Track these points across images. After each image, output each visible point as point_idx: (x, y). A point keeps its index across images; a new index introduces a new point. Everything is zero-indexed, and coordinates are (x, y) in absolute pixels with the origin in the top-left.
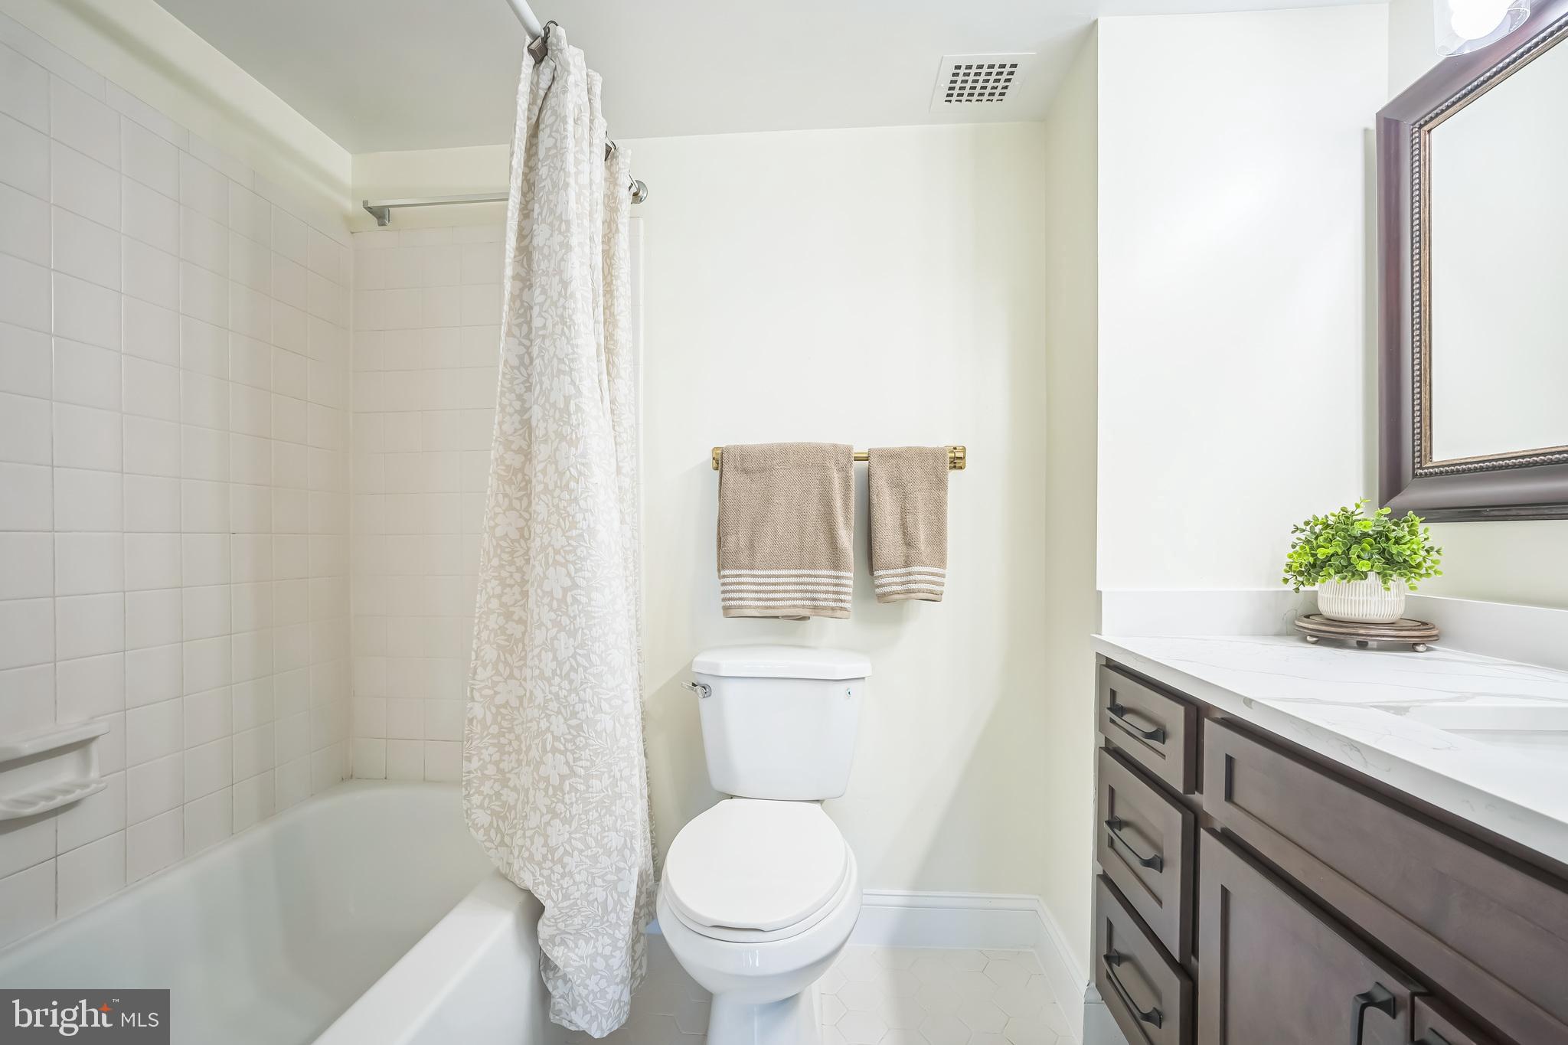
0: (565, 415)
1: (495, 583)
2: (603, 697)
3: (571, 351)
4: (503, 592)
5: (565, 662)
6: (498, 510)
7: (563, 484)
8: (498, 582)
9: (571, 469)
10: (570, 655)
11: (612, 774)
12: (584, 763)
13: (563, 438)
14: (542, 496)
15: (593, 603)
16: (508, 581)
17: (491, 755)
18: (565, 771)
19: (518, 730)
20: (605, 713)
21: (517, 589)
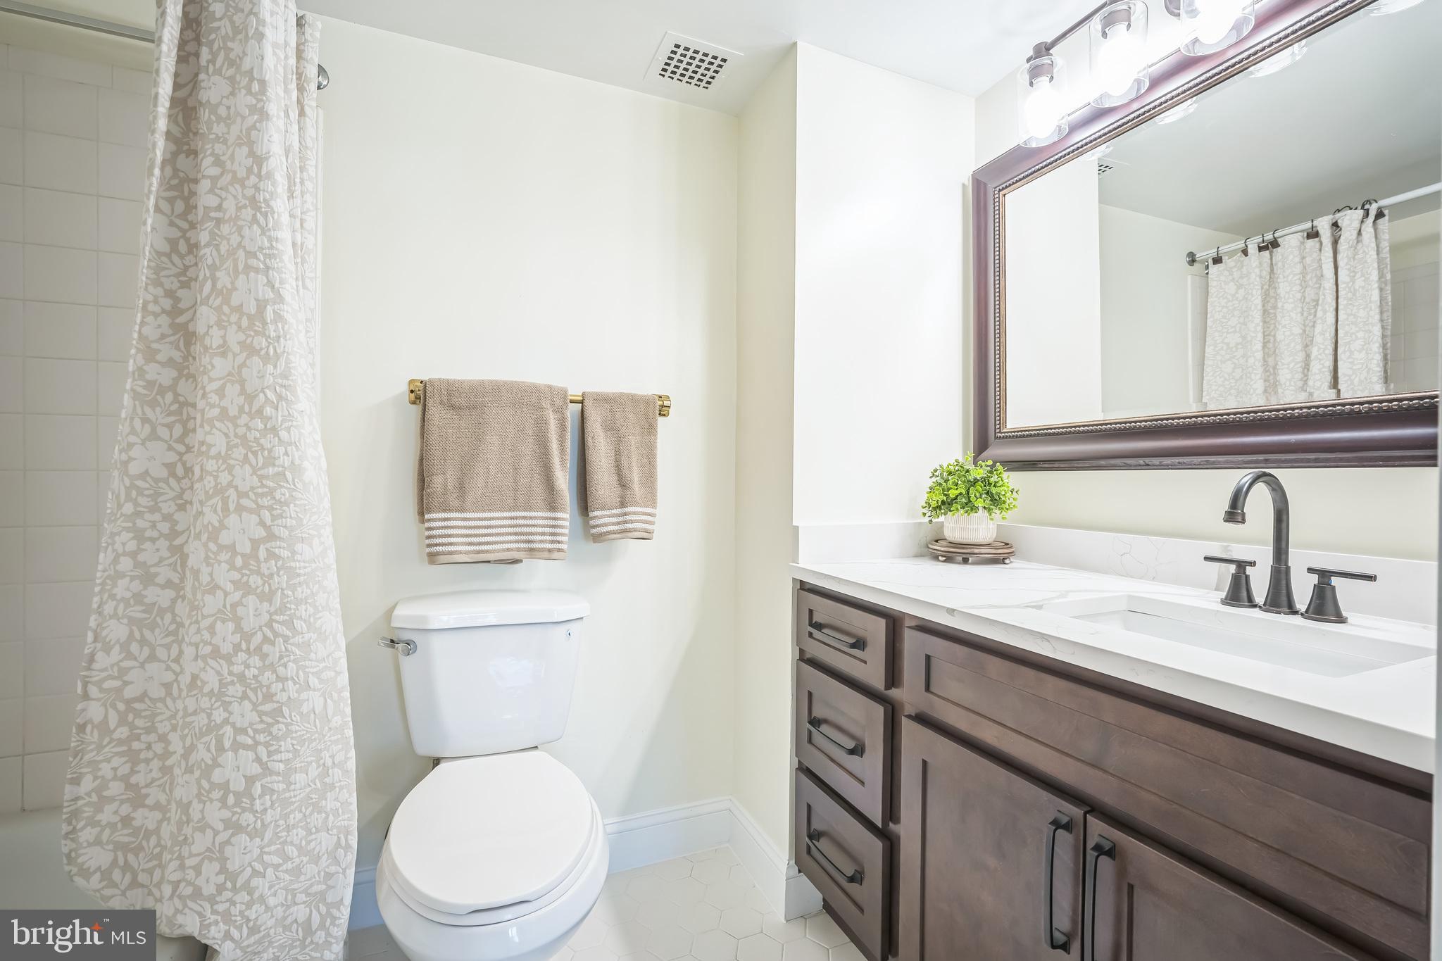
0: (257, 323)
1: (126, 536)
2: (312, 670)
3: (266, 244)
4: (138, 548)
5: (256, 632)
6: (132, 439)
7: (254, 410)
8: (131, 535)
9: (267, 391)
10: (263, 623)
11: (322, 762)
12: (284, 756)
13: (252, 351)
14: (217, 424)
15: (298, 557)
16: (148, 534)
17: (115, 769)
18: (256, 769)
19: (163, 728)
20: (314, 690)
21: (163, 544)
